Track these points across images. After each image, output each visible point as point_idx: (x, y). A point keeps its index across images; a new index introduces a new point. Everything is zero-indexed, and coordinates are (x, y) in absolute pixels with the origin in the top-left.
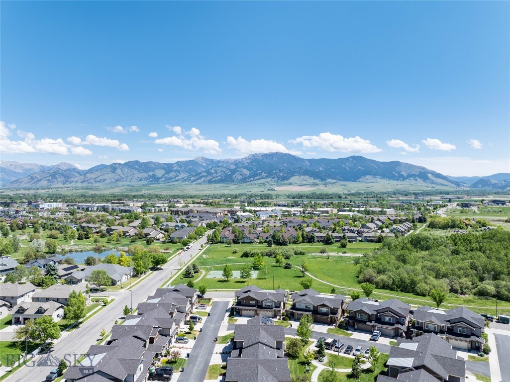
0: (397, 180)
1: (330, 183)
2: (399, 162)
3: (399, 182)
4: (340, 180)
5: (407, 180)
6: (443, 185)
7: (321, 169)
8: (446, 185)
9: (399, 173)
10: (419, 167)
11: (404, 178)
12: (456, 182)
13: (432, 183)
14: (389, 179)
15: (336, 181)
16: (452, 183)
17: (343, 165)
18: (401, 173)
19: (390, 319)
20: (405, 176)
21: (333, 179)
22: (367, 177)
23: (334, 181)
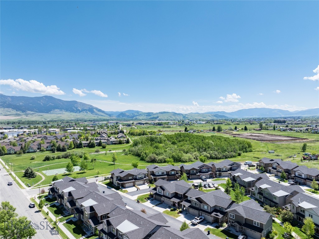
0: (76, 112)
1: (29, 114)
2: (76, 101)
3: (76, 114)
4: (37, 112)
5: (82, 112)
6: (102, 116)
7: (21, 104)
8: (104, 116)
9: (76, 108)
10: (88, 105)
11: (80, 112)
12: (109, 114)
13: (96, 114)
14: (71, 112)
15: (33, 113)
16: (107, 115)
17: (39, 102)
18: (78, 108)
19: (205, 170)
20: (81, 110)
21: (32, 111)
22: (56, 110)
23: (32, 112)
